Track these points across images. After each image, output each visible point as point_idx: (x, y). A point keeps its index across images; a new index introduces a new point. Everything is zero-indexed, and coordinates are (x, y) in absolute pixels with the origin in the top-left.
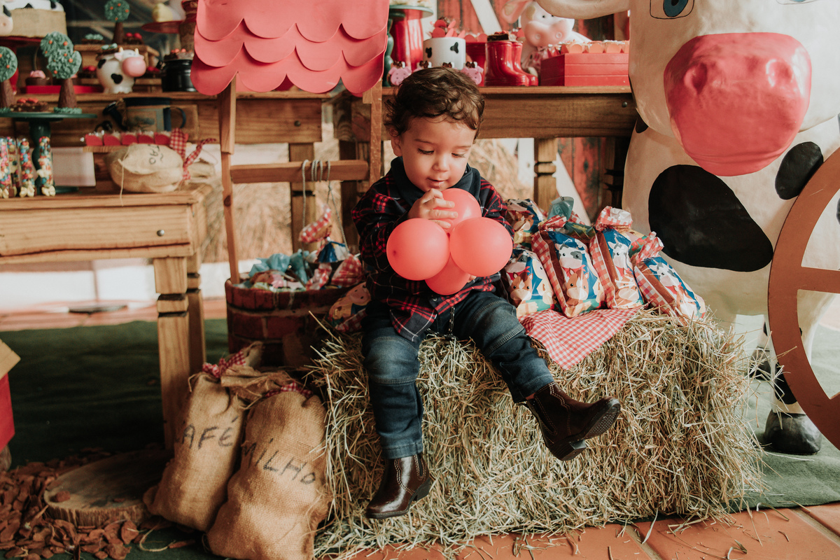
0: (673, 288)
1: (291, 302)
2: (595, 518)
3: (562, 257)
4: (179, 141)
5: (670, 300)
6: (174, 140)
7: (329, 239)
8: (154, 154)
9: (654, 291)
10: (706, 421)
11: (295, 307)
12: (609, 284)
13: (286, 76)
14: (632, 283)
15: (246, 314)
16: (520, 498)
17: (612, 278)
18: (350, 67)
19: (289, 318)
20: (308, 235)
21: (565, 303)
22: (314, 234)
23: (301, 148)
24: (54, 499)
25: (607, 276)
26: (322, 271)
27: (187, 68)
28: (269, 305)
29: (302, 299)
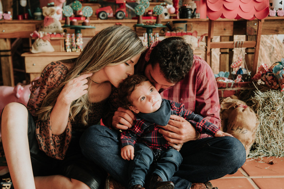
1: (232, 86)
4: (195, 34)
6: (194, 34)
7: (240, 67)
8: (191, 38)
11: (233, 87)
13: (238, 14)
18: (257, 11)
19: (231, 91)
20: (234, 65)
23: (225, 37)
26: (239, 77)
27: (188, 11)
28: (224, 86)
29: (236, 85)
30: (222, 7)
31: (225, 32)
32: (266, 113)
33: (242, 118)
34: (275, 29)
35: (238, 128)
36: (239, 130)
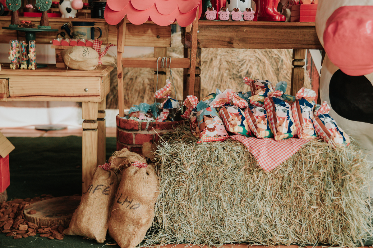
0: (331, 130)
1: (147, 127)
2: (285, 240)
3: (277, 111)
4: (97, 45)
5: (329, 135)
6: (95, 45)
7: (169, 97)
8: (85, 51)
9: (322, 131)
10: (343, 196)
11: (150, 129)
12: (299, 126)
13: (150, 17)
14: (311, 126)
15: (125, 132)
16: (248, 225)
17: (301, 122)
18: (181, 13)
19: (146, 135)
20: (159, 94)
21: (275, 133)
22: (161, 94)
23: (160, 49)
24: (29, 213)
25: (298, 122)
26: (165, 113)
28: (136, 128)
29: (153, 125)
30: (128, 5)
31: (159, 40)
32: (172, 176)
33: (132, 184)
34: (227, 40)
35: (125, 201)
36: (127, 204)
